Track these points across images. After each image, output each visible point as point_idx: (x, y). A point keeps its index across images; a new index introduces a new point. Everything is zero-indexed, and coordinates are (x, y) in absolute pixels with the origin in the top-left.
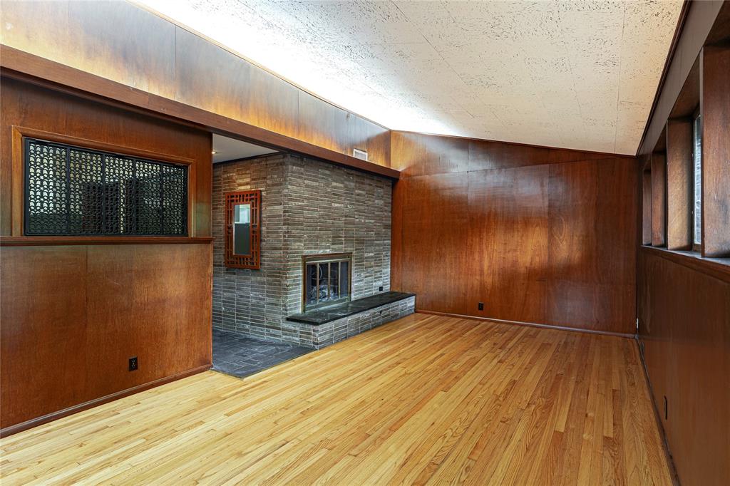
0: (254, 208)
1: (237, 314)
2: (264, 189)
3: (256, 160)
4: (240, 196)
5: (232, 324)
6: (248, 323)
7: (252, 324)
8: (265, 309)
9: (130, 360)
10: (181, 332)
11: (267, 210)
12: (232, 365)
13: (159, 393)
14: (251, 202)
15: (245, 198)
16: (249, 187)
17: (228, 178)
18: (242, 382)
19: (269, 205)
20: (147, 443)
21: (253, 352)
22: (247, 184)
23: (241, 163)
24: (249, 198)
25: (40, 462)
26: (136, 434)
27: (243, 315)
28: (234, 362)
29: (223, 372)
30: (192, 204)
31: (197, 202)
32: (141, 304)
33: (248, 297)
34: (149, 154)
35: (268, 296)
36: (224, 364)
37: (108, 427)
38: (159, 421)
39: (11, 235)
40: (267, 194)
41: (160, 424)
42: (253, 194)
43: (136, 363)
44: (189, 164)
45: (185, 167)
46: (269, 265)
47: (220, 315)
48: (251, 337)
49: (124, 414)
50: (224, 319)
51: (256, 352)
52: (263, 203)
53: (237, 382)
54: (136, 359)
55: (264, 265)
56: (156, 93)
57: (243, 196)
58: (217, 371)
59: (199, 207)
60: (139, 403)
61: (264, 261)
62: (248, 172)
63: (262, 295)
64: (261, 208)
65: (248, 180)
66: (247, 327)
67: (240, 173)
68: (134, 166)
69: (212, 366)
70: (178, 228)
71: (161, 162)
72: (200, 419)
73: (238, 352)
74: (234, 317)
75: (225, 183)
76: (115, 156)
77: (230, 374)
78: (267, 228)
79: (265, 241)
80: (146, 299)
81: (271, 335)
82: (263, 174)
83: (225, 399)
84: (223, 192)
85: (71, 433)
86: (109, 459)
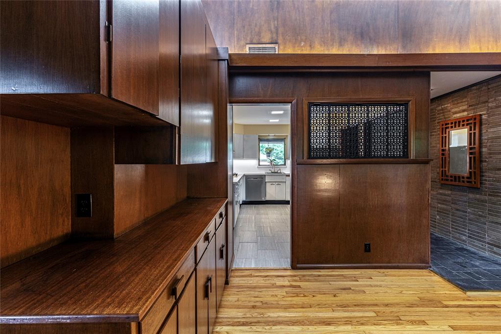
0: (472, 132)
1: (452, 225)
2: (485, 112)
3: (474, 88)
4: (456, 123)
5: (447, 232)
6: (466, 235)
7: (469, 237)
8: (486, 227)
9: (366, 245)
10: (402, 233)
11: (488, 133)
12: (451, 272)
13: (386, 276)
14: (468, 126)
15: (461, 123)
16: (465, 114)
17: (442, 109)
18: (464, 295)
19: (491, 127)
20: (377, 318)
21: (473, 266)
22: (464, 111)
23: (456, 95)
24: (465, 123)
25: (314, 296)
26: (369, 305)
27: (459, 227)
28: (453, 269)
29: (442, 276)
30: (412, 132)
31: (416, 131)
32: (373, 206)
33: (466, 212)
34: (378, 100)
35: (489, 214)
36: (442, 268)
37: (350, 289)
38: (386, 302)
39: (303, 159)
40: (489, 117)
41: (387, 305)
42: (471, 119)
43: (369, 247)
44: (409, 101)
45: (406, 104)
46: (491, 185)
47: (435, 222)
48: (469, 248)
49: (361, 283)
50: (438, 226)
51: (477, 266)
52: (483, 126)
53: (459, 293)
54: (369, 245)
55: (485, 184)
56: (384, 53)
57: (459, 122)
58: (436, 273)
59: (417, 135)
60: (371, 278)
61: (486, 180)
62: (464, 100)
63: (483, 212)
64: (480, 131)
65: (465, 107)
66: (464, 238)
67: (456, 102)
68: (368, 110)
69: (430, 267)
70: (400, 152)
71: (387, 104)
72: (423, 318)
73: (455, 260)
74: (449, 226)
75: (438, 114)
76: (356, 105)
77: (449, 281)
78: (489, 150)
79: (486, 161)
80: (376, 203)
81: (495, 253)
82: (483, 99)
83: (447, 306)
84: (437, 121)
85: (330, 283)
86: (350, 318)
